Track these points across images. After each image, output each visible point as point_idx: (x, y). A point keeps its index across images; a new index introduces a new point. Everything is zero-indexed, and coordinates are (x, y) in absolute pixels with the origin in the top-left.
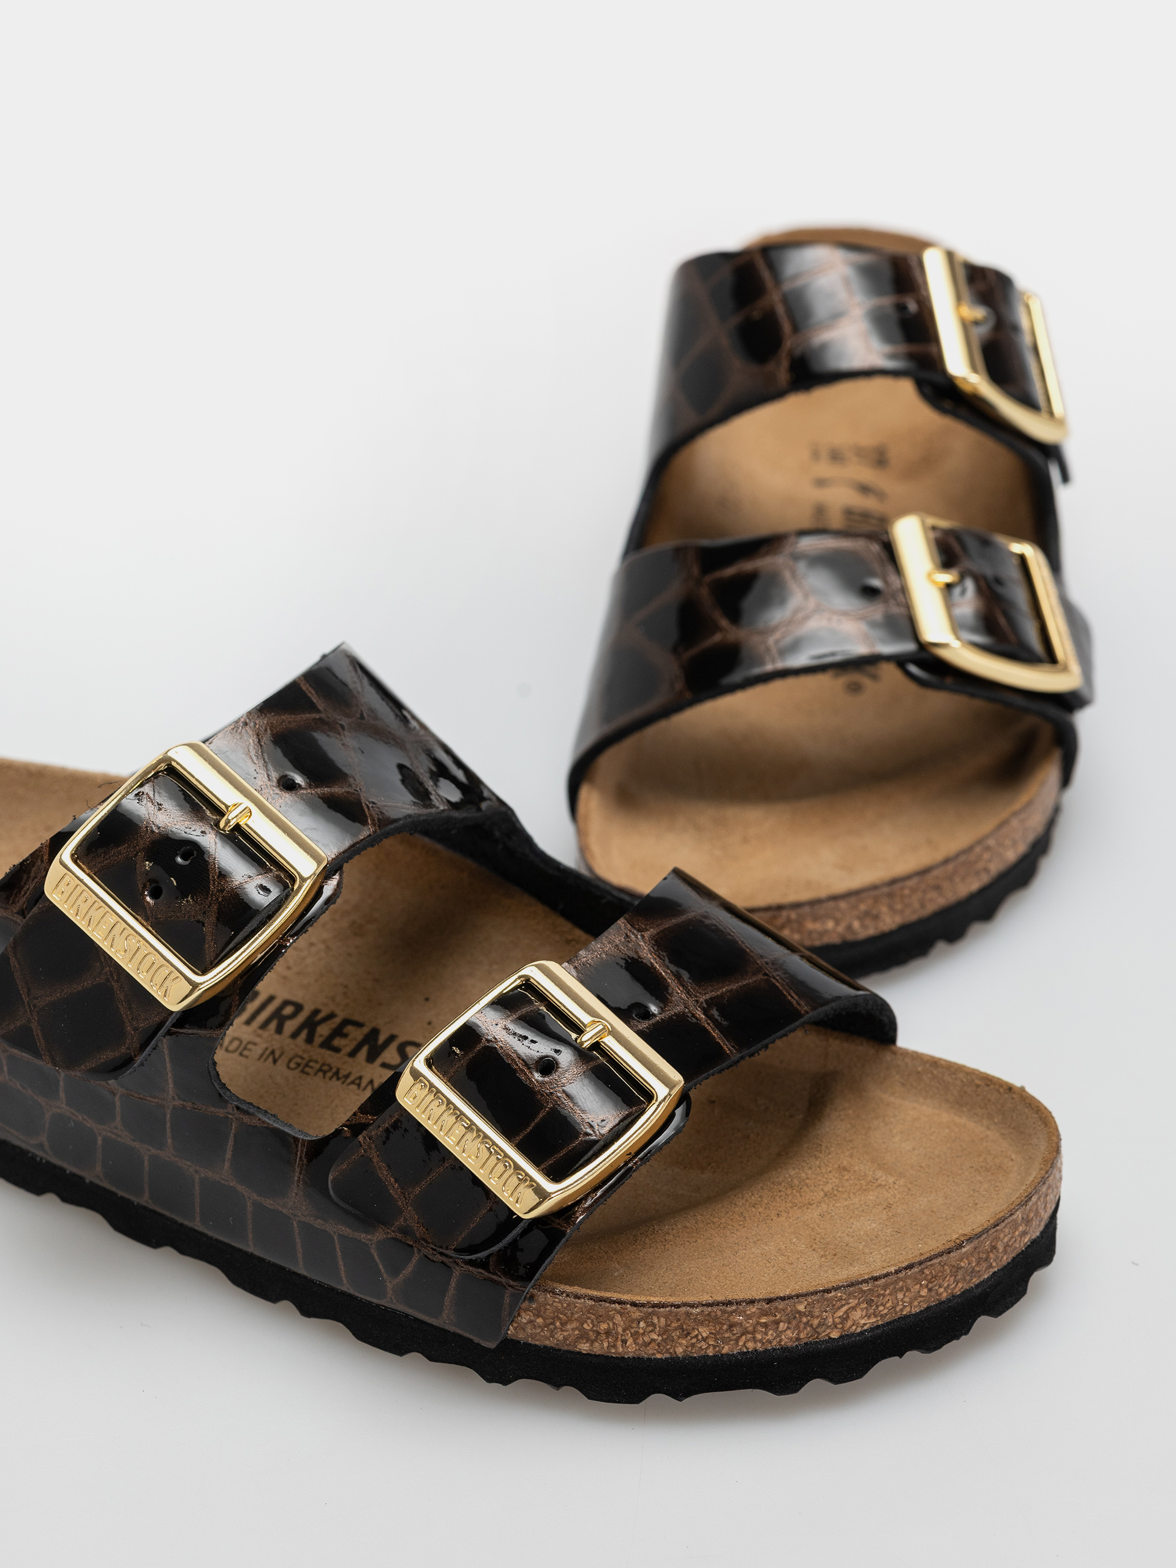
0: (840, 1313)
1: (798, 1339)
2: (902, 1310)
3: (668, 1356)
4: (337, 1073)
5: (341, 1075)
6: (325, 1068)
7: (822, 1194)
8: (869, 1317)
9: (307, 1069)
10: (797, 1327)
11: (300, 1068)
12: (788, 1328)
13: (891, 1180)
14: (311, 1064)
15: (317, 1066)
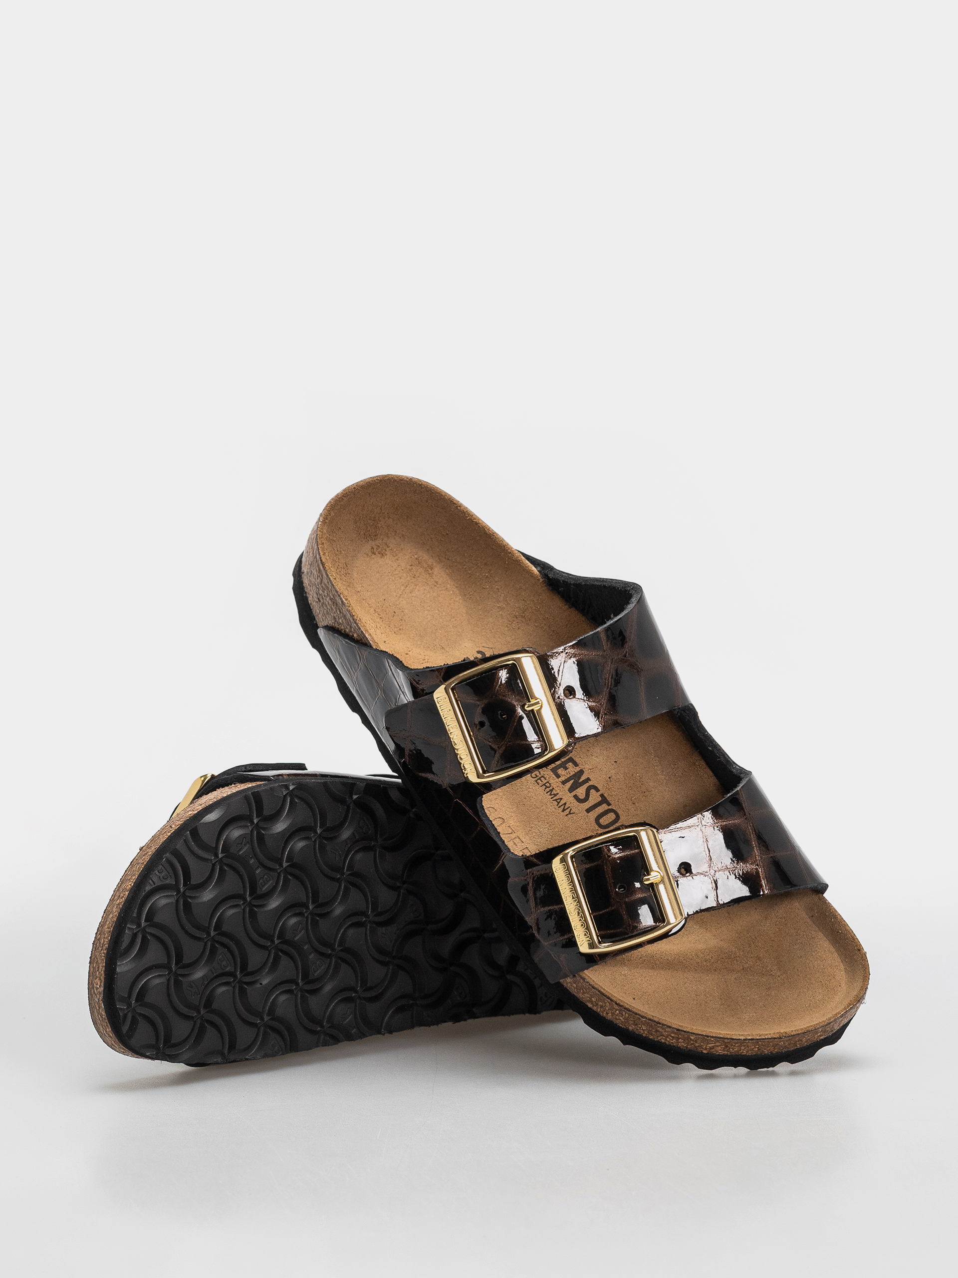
0: (710, 1045)
1: (686, 1047)
2: (741, 1053)
3: (625, 1027)
4: (551, 790)
5: (553, 793)
6: (548, 785)
7: (742, 968)
8: (724, 1051)
9: (539, 781)
10: (687, 1043)
11: (536, 779)
12: (683, 1042)
13: (779, 974)
14: (542, 779)
15: (545, 781)
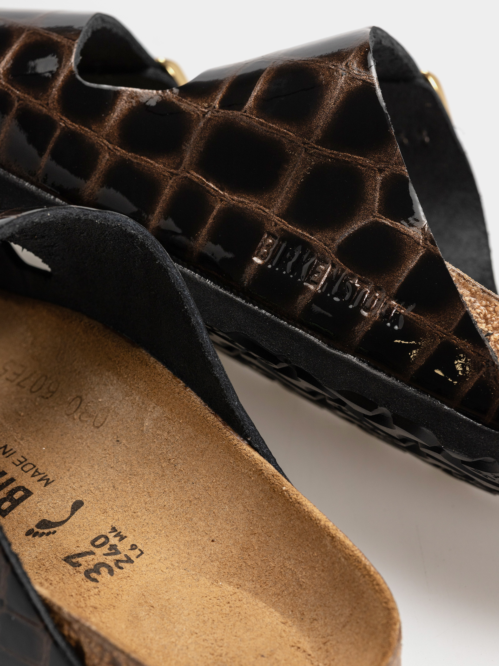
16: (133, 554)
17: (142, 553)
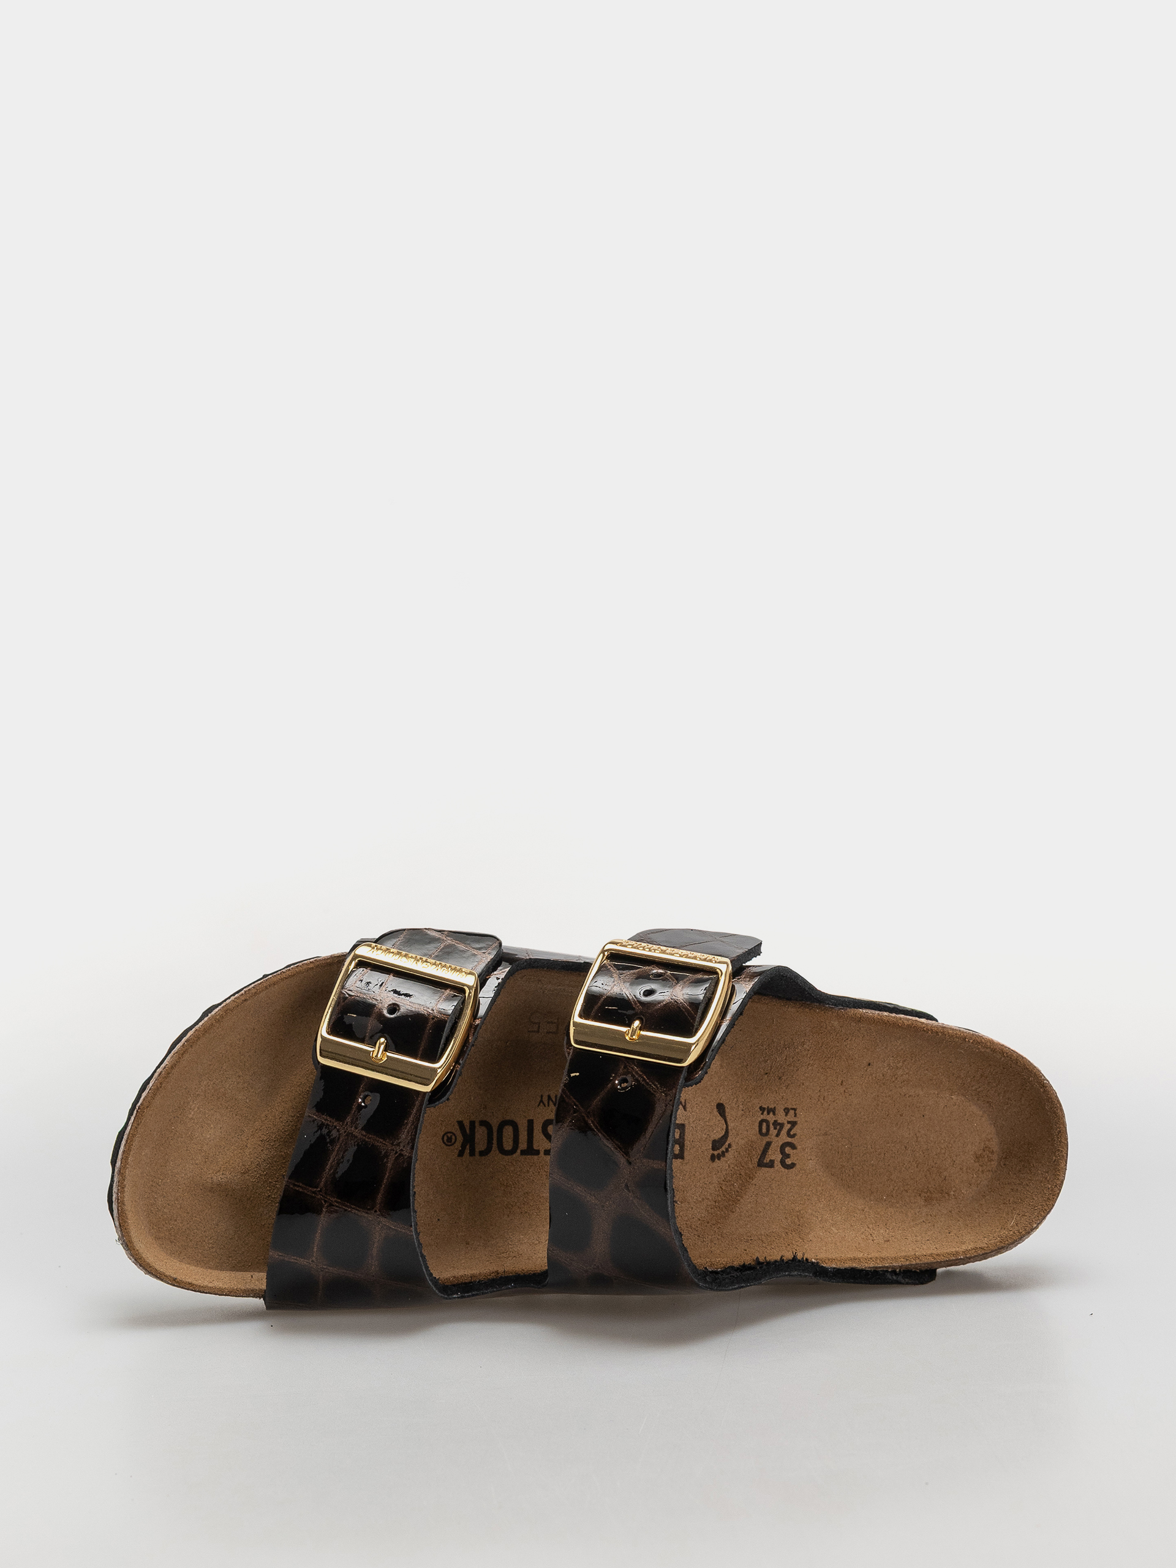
16: (791, 1117)
17: (795, 1110)
